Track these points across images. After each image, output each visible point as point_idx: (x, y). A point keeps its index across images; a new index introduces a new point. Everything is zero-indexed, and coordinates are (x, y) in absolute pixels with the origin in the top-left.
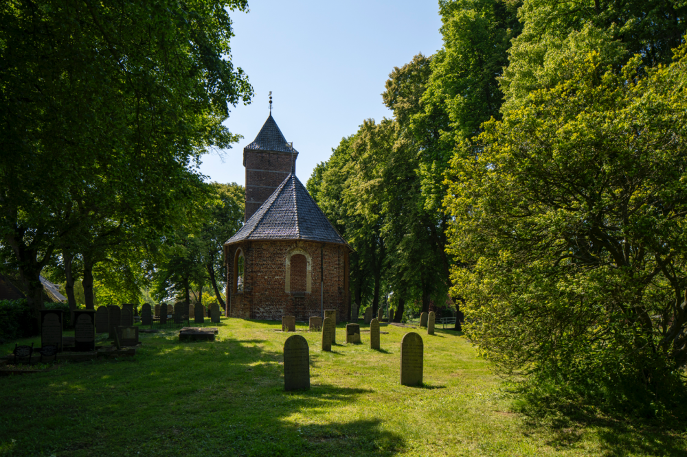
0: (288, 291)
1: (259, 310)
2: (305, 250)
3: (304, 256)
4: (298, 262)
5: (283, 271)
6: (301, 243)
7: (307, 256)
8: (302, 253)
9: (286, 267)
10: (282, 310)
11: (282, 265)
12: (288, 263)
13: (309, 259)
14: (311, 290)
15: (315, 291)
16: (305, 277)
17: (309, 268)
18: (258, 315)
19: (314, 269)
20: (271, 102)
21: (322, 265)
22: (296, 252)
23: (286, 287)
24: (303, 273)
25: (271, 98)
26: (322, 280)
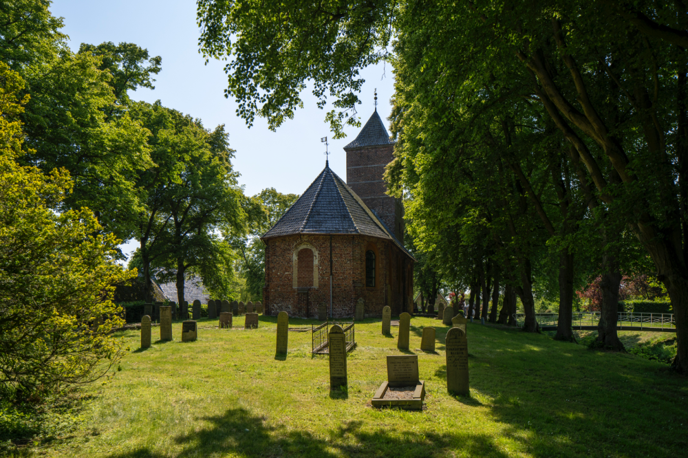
0: (295, 287)
1: (273, 306)
2: (311, 244)
3: (310, 250)
4: (305, 256)
5: (291, 267)
6: (305, 237)
7: (314, 250)
8: (309, 247)
9: (294, 263)
10: (290, 306)
11: (290, 261)
12: (295, 258)
13: (316, 253)
14: (318, 285)
15: (323, 285)
16: (312, 271)
17: (316, 262)
18: (273, 312)
19: (321, 262)
20: (376, 98)
21: (331, 257)
22: (303, 247)
23: (294, 283)
24: (310, 267)
25: (376, 94)
26: (331, 274)
